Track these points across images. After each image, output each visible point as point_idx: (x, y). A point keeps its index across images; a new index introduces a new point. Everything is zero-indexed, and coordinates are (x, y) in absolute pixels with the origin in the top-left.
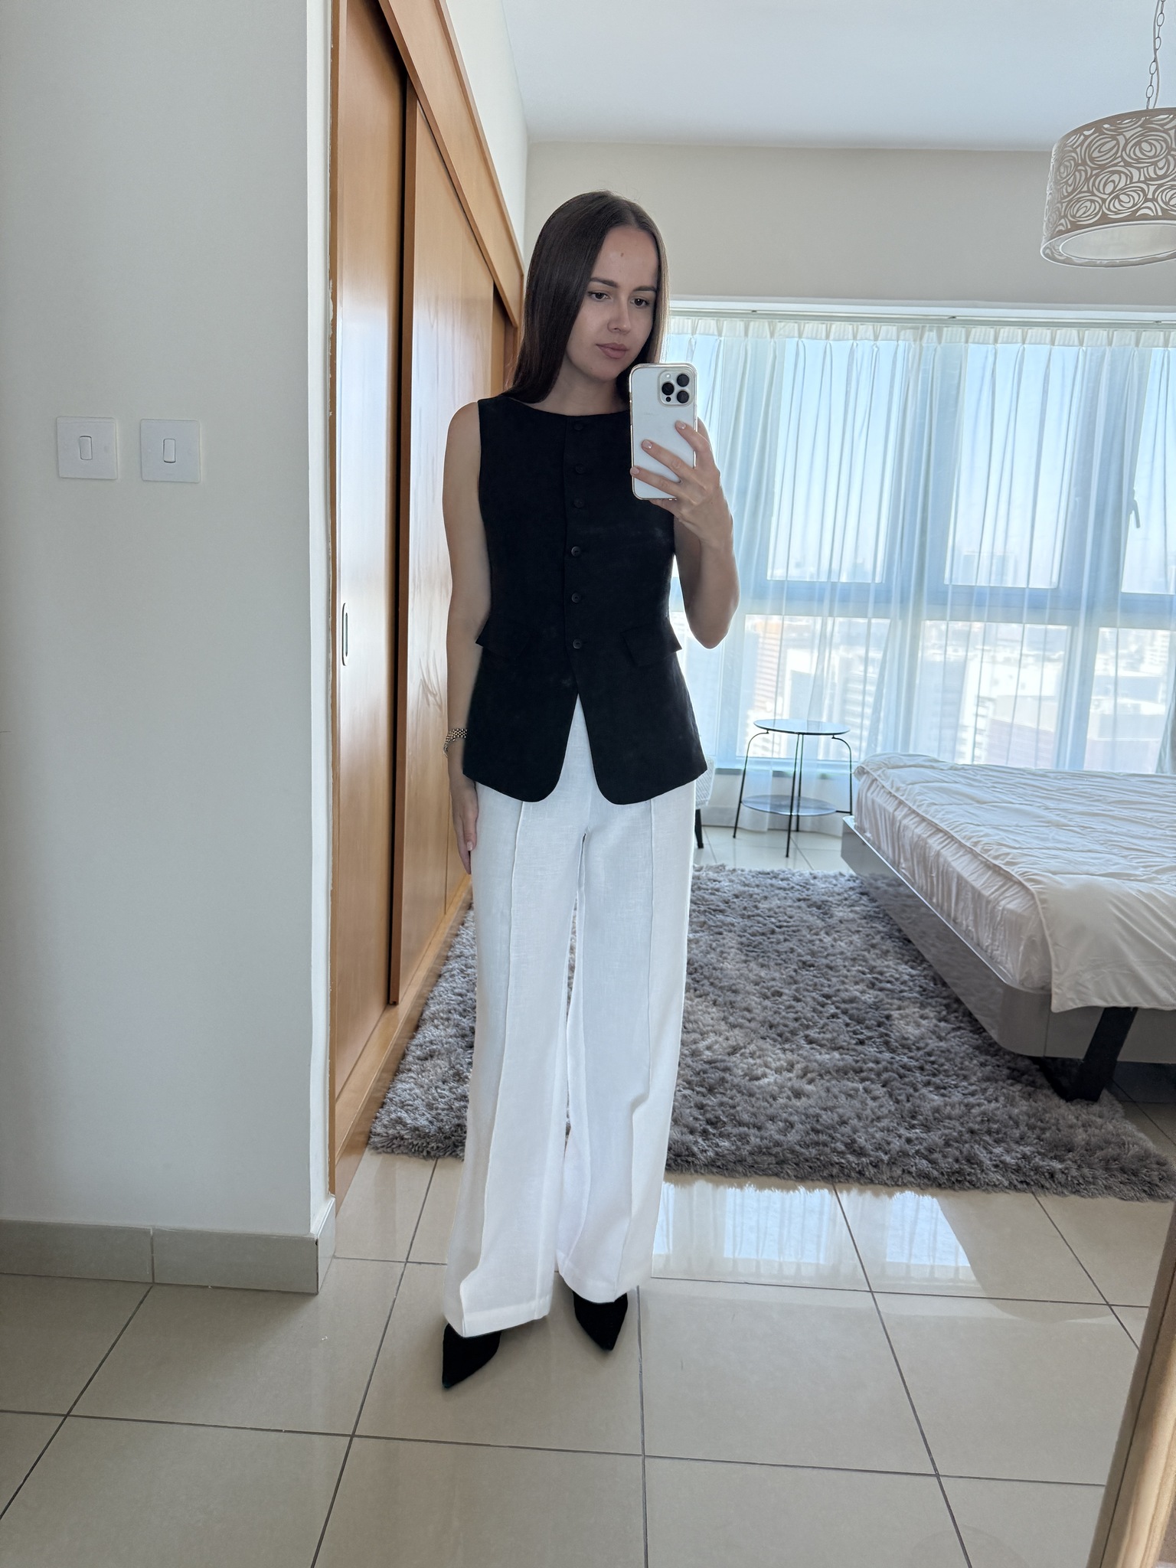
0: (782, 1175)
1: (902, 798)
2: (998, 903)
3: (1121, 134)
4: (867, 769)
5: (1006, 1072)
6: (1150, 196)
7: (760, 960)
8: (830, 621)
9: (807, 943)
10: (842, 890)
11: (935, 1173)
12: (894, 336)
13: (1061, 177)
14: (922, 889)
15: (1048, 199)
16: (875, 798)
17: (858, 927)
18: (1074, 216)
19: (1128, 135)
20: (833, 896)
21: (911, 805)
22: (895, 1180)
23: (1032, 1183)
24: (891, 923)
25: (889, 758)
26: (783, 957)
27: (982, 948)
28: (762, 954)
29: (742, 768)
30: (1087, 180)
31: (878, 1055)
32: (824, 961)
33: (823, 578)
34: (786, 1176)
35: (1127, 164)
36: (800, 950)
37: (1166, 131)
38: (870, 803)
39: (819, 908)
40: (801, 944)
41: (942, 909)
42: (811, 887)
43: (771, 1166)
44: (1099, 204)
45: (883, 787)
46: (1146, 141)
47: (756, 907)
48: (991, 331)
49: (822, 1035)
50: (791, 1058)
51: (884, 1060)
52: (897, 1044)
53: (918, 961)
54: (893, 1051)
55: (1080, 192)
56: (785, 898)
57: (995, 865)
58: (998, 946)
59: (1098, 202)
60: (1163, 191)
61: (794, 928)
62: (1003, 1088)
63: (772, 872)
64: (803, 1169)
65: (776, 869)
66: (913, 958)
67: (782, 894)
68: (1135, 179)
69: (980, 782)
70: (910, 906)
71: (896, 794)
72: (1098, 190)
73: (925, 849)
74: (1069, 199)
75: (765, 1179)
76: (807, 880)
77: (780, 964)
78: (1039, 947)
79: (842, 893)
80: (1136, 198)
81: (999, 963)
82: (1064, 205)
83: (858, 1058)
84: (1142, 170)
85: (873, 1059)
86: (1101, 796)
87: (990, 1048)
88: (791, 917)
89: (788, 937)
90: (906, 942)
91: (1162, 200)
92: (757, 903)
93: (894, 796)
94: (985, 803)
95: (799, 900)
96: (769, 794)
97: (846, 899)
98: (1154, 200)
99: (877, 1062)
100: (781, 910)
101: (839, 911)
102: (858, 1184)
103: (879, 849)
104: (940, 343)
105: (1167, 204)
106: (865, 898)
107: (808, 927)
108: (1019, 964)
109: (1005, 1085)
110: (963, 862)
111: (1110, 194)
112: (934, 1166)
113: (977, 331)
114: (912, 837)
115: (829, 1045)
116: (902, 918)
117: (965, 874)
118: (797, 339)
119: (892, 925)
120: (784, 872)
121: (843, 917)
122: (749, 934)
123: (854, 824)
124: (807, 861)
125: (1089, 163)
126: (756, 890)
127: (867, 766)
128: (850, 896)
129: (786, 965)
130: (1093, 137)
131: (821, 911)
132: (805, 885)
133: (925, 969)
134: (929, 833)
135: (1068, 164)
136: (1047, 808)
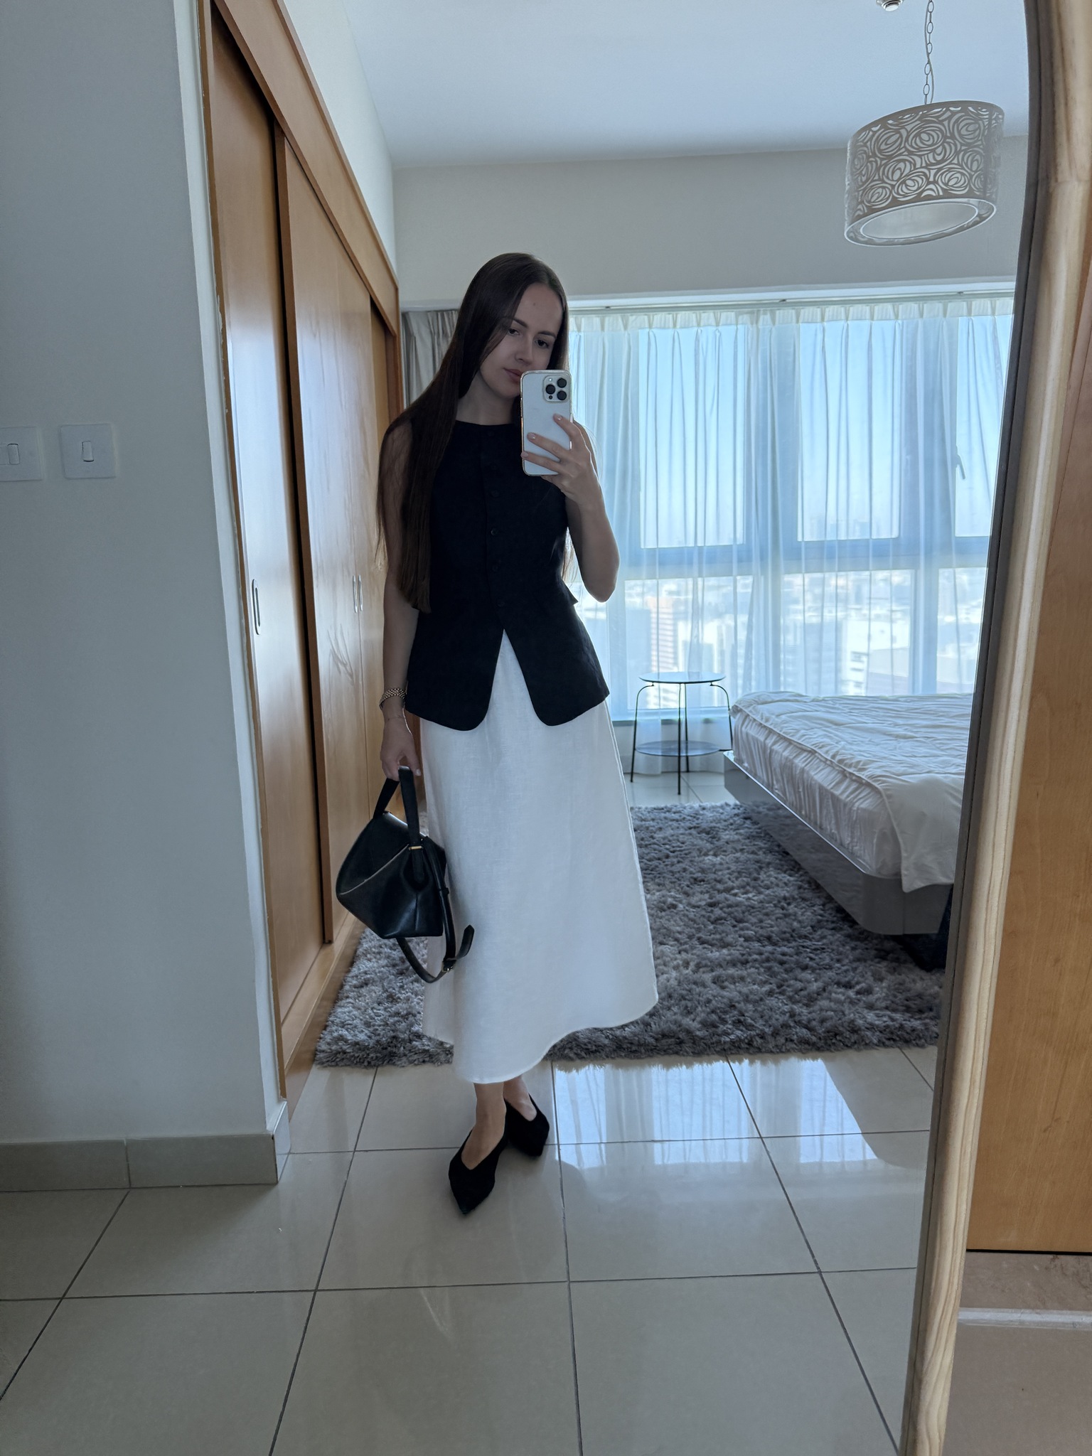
0: (681, 1052)
1: (772, 727)
2: (854, 803)
3: (903, 127)
4: (740, 706)
5: (873, 952)
6: (931, 179)
7: (657, 880)
8: (700, 580)
9: (698, 863)
10: (727, 817)
11: (814, 1039)
12: (734, 322)
13: (856, 168)
14: (793, 805)
15: (847, 188)
16: (748, 731)
17: (743, 846)
18: (869, 202)
19: (909, 128)
20: (720, 823)
21: (778, 732)
22: (780, 1047)
23: (898, 1039)
24: (771, 840)
25: (758, 696)
26: (676, 876)
27: (845, 847)
28: (658, 875)
29: (633, 719)
30: (878, 169)
31: (762, 948)
32: (713, 876)
33: (691, 544)
34: (685, 1054)
35: (911, 153)
36: (691, 869)
37: (941, 122)
38: (744, 736)
39: (708, 833)
40: (693, 864)
41: (810, 819)
42: (701, 817)
43: (672, 1047)
44: (889, 189)
45: (755, 720)
46: (924, 132)
47: (652, 837)
48: (818, 311)
49: (712, 936)
50: (686, 957)
51: (766, 952)
52: (778, 938)
53: (796, 870)
54: (775, 944)
55: (873, 181)
56: (678, 828)
57: (850, 773)
58: (857, 842)
59: (887, 188)
60: (942, 174)
61: (687, 852)
62: (871, 965)
63: (666, 807)
64: (699, 1046)
65: (669, 805)
66: (791, 867)
67: (675, 824)
68: (918, 166)
69: (838, 709)
70: (788, 825)
71: (765, 724)
72: (888, 178)
73: (792, 769)
74: (863, 188)
75: (667, 1057)
76: (697, 811)
77: (674, 882)
78: (890, 839)
79: (728, 819)
80: (920, 181)
81: (859, 857)
82: (861, 193)
83: (745, 952)
84: (923, 157)
85: (757, 951)
86: (944, 712)
87: (862, 936)
88: (683, 843)
89: (681, 860)
90: (785, 855)
91: (942, 182)
92: (653, 834)
93: (765, 726)
94: (842, 725)
95: (690, 828)
96: (659, 739)
97: (732, 824)
98: (935, 182)
99: (761, 954)
100: (675, 837)
101: (725, 835)
102: (747, 1055)
103: (755, 776)
104: (774, 323)
105: (946, 184)
106: (748, 822)
107: (698, 849)
108: (874, 853)
109: (872, 963)
110: (822, 775)
111: (898, 181)
112: (812, 1033)
113: (806, 312)
114: (781, 760)
115: (719, 944)
116: (781, 836)
117: (825, 785)
118: (648, 330)
119: (772, 842)
120: (676, 806)
121: (729, 839)
122: (648, 860)
123: (733, 757)
124: (697, 796)
125: (879, 155)
126: (652, 823)
127: (740, 704)
128: (735, 821)
129: (679, 882)
130: (880, 132)
131: (710, 836)
132: (695, 816)
133: (801, 875)
134: (794, 755)
135: (860, 156)
136: (896, 725)
